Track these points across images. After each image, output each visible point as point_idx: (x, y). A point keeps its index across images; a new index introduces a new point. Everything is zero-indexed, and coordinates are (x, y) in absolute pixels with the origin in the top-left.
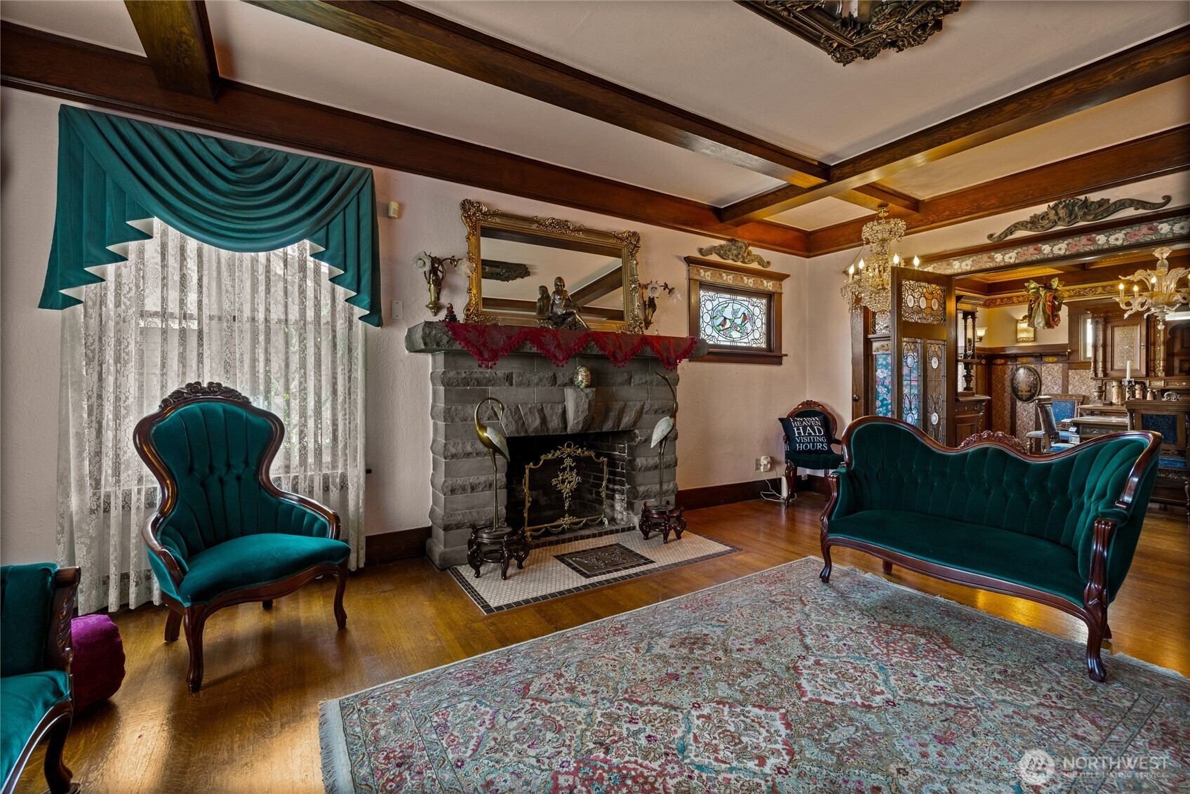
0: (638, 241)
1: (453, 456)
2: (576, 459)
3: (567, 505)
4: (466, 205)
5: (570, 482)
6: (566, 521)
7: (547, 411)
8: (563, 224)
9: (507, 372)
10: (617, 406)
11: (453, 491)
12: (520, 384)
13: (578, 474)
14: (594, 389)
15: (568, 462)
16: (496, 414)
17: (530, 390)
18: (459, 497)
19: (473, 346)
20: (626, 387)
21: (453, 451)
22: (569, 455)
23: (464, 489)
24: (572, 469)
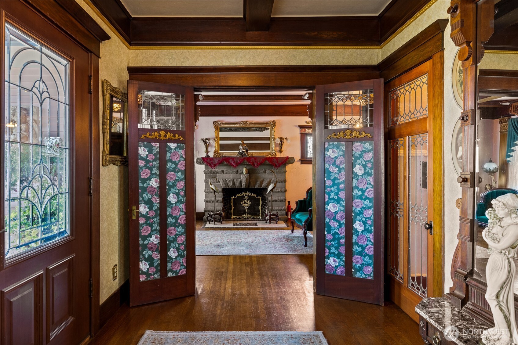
0: (275, 124)
1: (207, 192)
2: (249, 196)
3: (246, 211)
4: (215, 123)
5: (247, 204)
6: (246, 216)
7: (235, 181)
8: (246, 123)
9: (222, 170)
10: (260, 180)
11: (207, 202)
12: (226, 173)
13: (250, 201)
14: (248, 175)
15: (246, 197)
16: (219, 182)
17: (230, 175)
18: (209, 204)
19: (209, 163)
20: (264, 174)
21: (207, 191)
22: (246, 195)
23: (210, 202)
24: (248, 200)
